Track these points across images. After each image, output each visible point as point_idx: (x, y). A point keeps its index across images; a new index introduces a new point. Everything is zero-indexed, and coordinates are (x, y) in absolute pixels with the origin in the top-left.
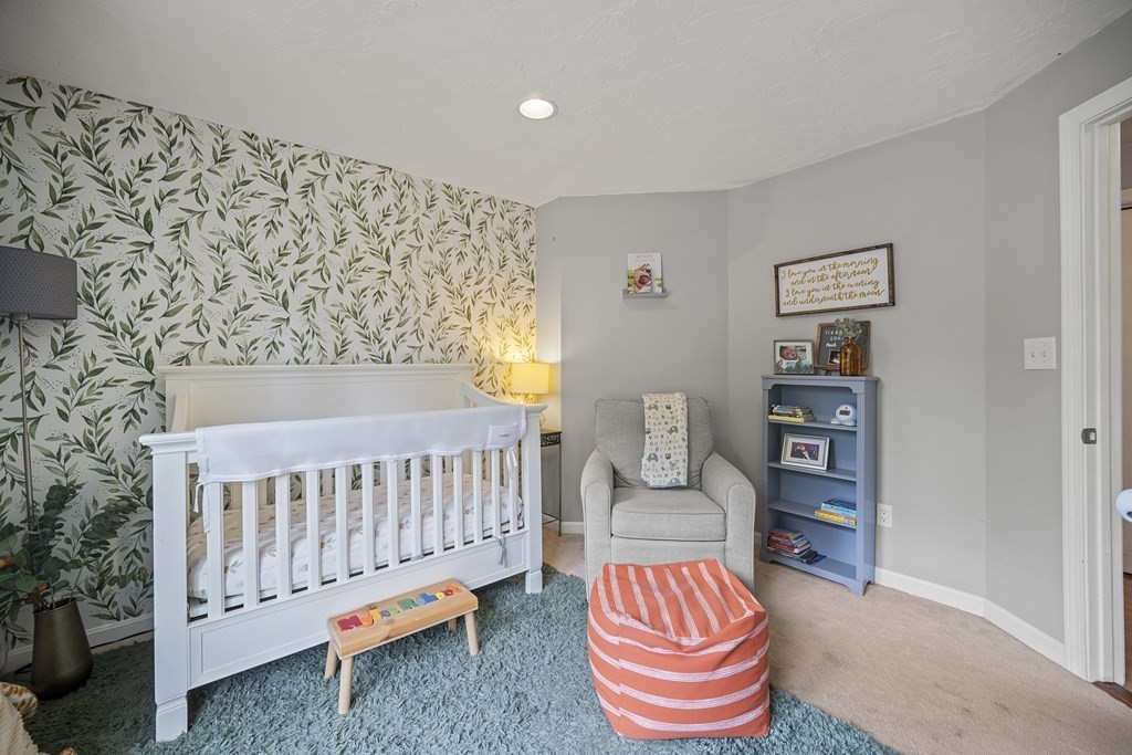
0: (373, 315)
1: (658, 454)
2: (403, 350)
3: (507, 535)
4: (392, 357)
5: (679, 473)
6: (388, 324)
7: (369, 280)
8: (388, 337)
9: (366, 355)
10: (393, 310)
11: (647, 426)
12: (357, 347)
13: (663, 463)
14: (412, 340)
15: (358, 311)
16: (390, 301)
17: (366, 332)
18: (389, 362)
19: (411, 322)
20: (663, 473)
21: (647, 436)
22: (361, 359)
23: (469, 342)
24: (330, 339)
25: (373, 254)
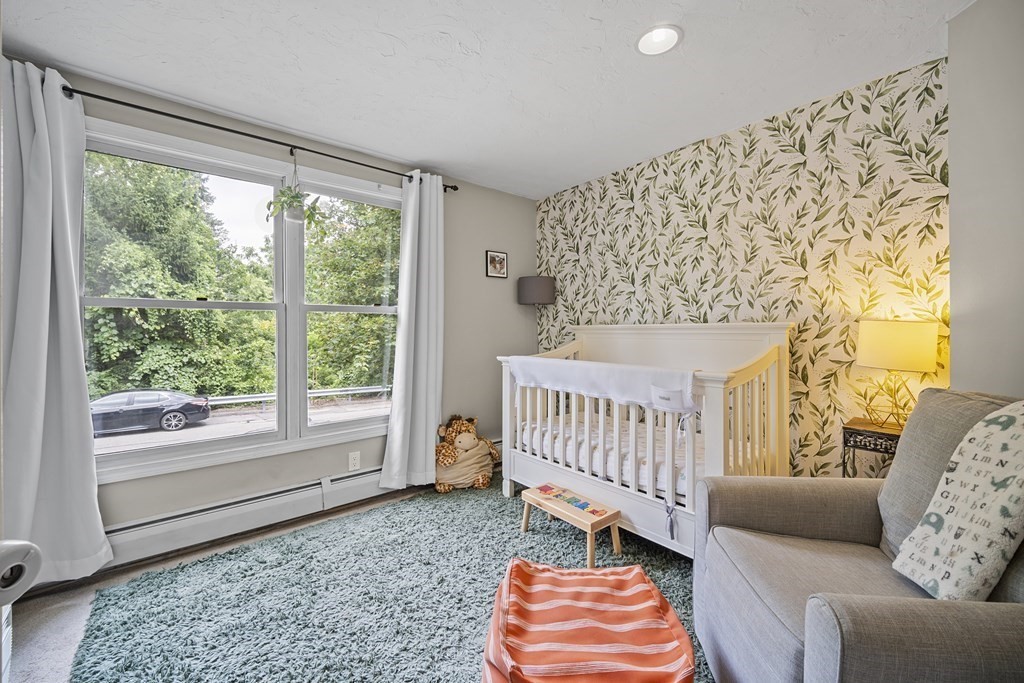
0: (691, 280)
1: (948, 520)
2: (720, 309)
3: (678, 507)
4: (709, 316)
5: (948, 575)
6: (705, 287)
7: (688, 250)
8: (705, 298)
9: (685, 316)
10: (710, 272)
11: (955, 457)
12: (679, 309)
13: (944, 542)
14: (729, 299)
15: (679, 278)
16: (707, 265)
17: (685, 296)
18: (706, 321)
19: (728, 281)
20: (930, 559)
21: (946, 475)
22: (682, 319)
23: (805, 294)
24: (660, 304)
25: (691, 226)
